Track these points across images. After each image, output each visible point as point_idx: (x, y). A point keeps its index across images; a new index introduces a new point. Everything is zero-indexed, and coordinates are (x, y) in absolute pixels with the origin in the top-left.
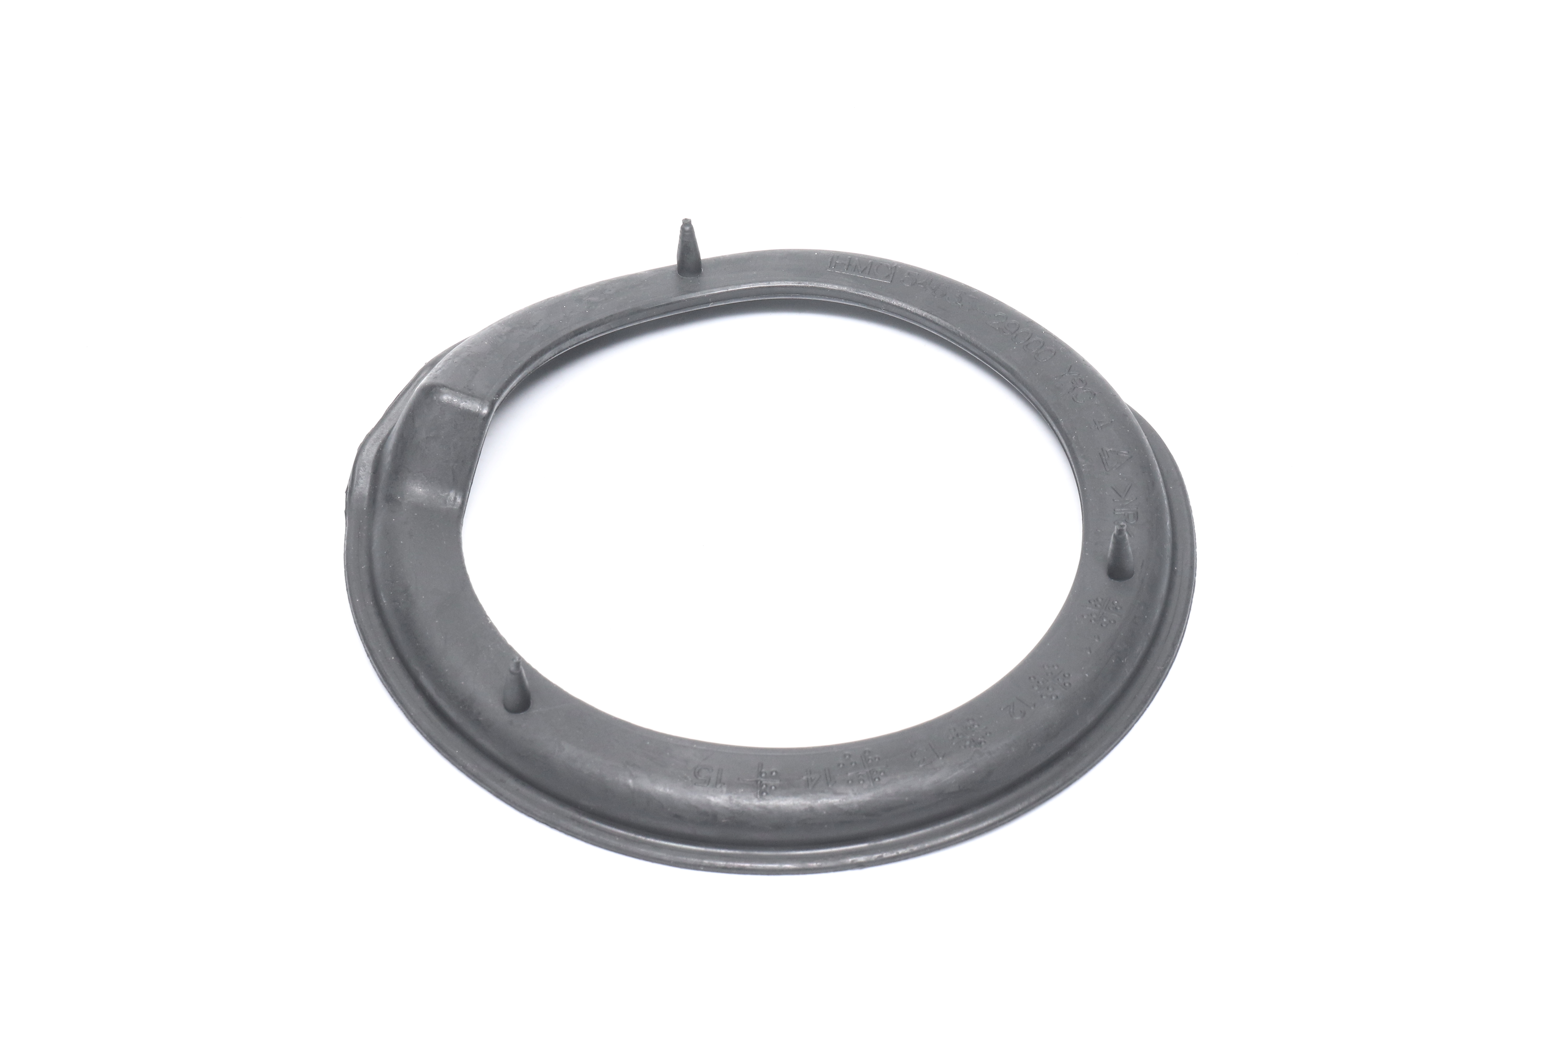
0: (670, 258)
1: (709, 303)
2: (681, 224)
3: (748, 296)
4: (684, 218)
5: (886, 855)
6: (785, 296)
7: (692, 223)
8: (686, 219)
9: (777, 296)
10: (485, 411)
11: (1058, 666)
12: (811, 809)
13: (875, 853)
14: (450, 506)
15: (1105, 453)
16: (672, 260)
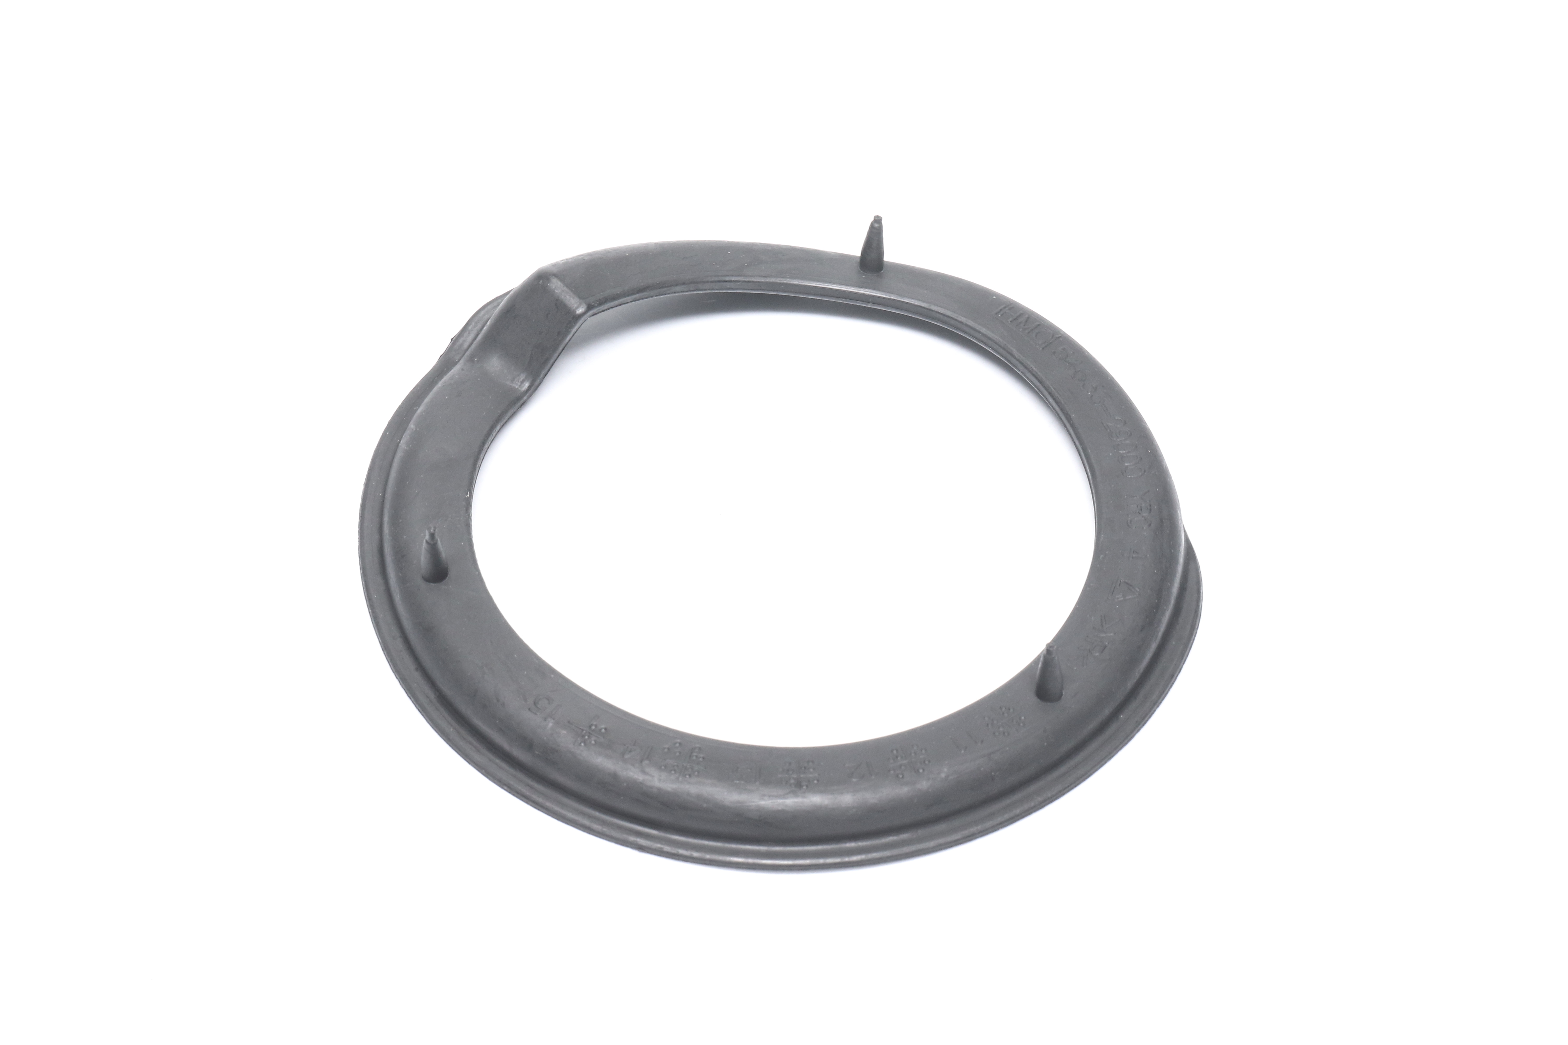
0: (855, 249)
1: (869, 302)
2: (872, 219)
3: (908, 311)
4: (876, 215)
5: (667, 848)
6: (942, 324)
7: (883, 222)
8: (878, 216)
9: (934, 321)
10: (580, 311)
11: (926, 750)
12: (615, 776)
13: (658, 843)
14: (517, 387)
15: (1119, 582)
16: (856, 251)
